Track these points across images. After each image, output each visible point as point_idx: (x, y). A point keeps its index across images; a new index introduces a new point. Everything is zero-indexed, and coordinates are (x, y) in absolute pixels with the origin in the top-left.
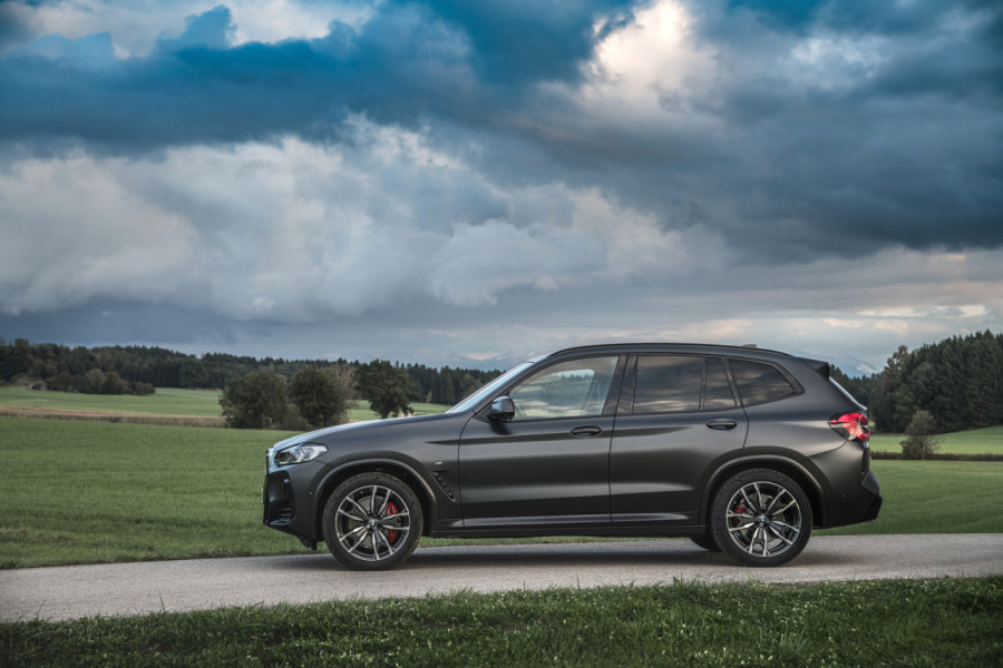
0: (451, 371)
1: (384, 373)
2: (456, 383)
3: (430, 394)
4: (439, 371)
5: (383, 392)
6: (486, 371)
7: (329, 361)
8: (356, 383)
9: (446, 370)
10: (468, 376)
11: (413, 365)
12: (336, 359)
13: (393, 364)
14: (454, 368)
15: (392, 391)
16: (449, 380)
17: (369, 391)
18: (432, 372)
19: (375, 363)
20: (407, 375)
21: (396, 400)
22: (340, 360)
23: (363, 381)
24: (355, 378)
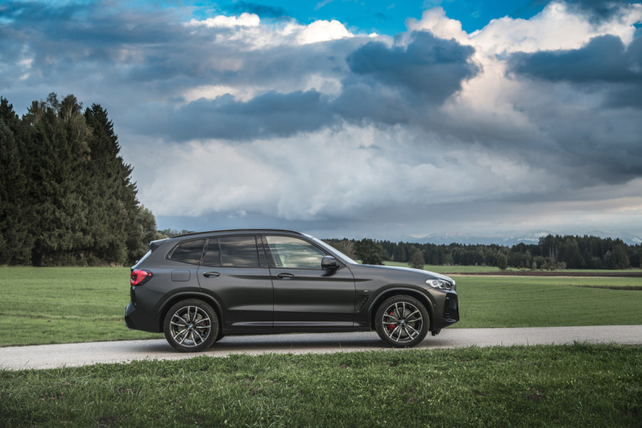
0: (404, 244)
1: (369, 245)
2: (406, 250)
3: (393, 256)
4: (397, 244)
5: (369, 256)
6: (422, 244)
7: (339, 239)
8: (355, 251)
9: (401, 244)
10: (413, 246)
11: (383, 241)
12: (342, 238)
13: (373, 240)
14: (405, 242)
15: (373, 255)
16: (403, 249)
17: (361, 255)
18: (393, 245)
19: (364, 241)
20: (381, 247)
21: (376, 260)
22: (345, 239)
23: (358, 250)
24: (354, 249)
